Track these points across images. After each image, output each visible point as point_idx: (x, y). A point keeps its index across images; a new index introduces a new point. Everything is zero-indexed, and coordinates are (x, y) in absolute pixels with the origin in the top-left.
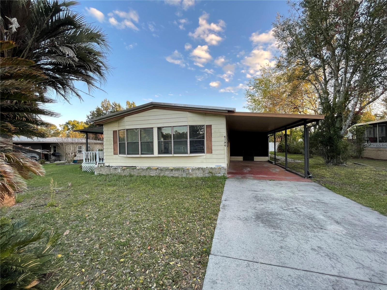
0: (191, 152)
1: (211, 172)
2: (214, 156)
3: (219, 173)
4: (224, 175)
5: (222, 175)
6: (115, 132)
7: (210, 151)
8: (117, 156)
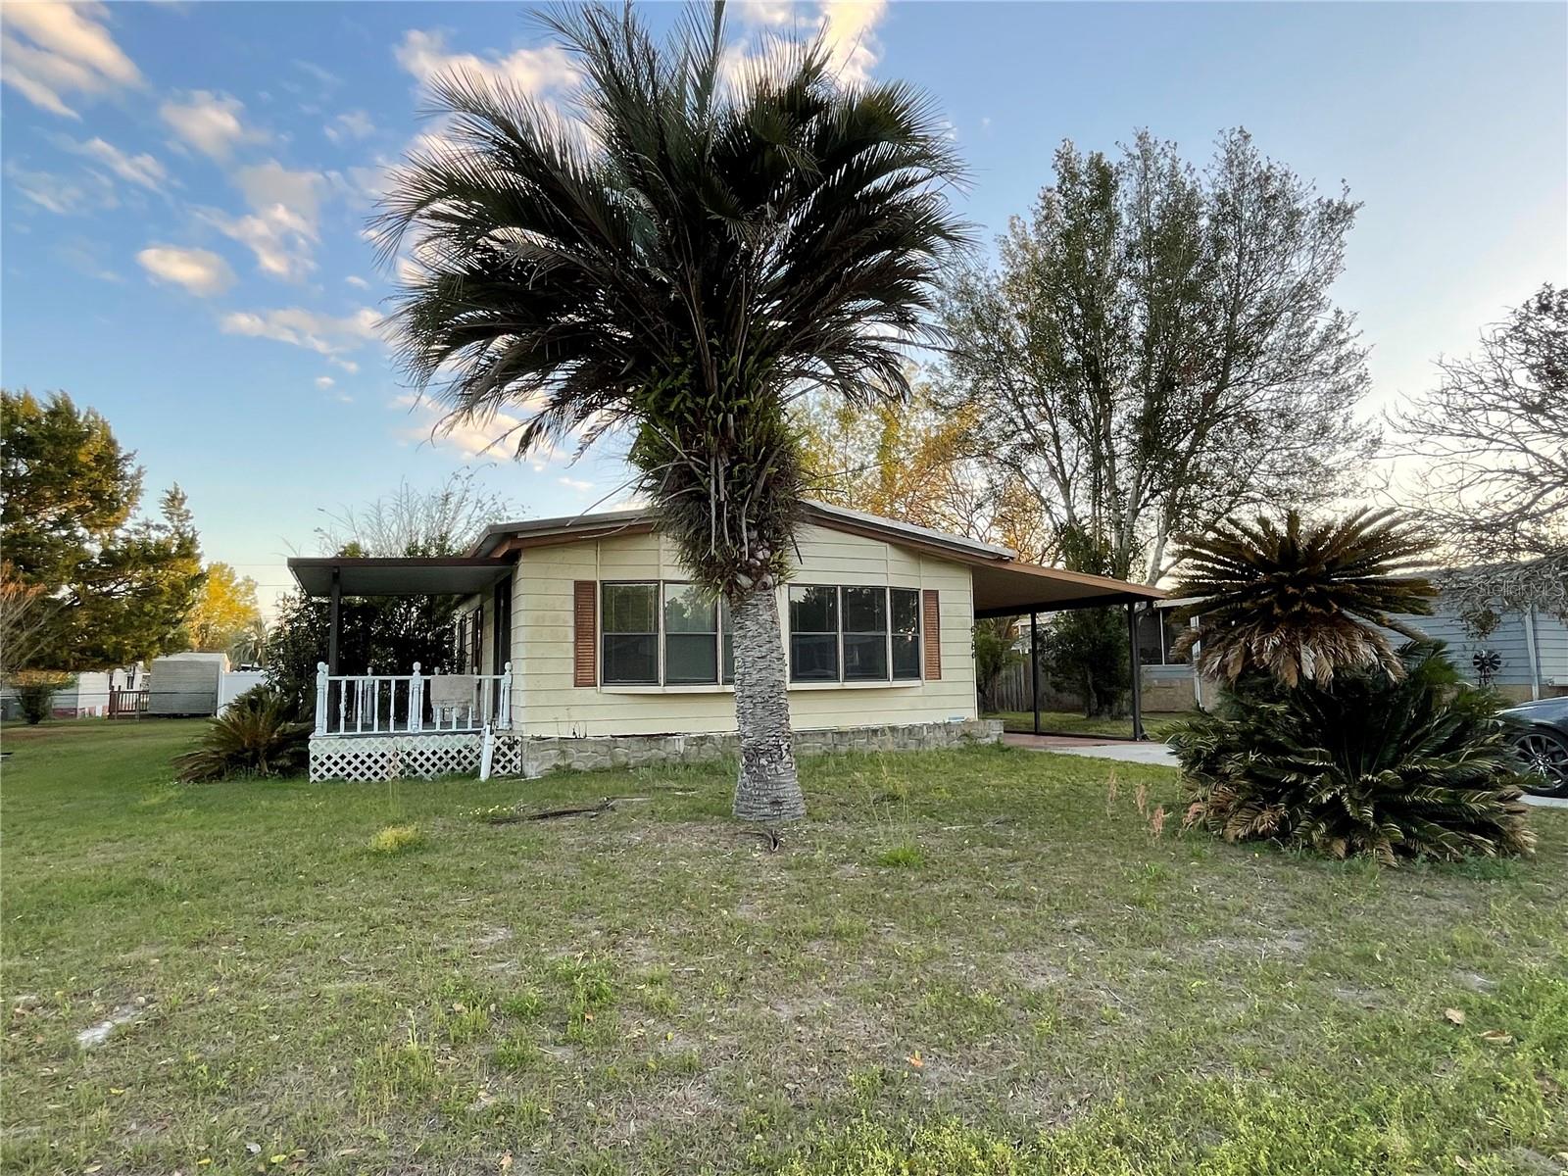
0: (896, 676)
1: (966, 735)
2: (948, 689)
3: (987, 736)
4: (998, 742)
5: (995, 739)
6: (583, 589)
7: (936, 674)
8: (589, 691)
